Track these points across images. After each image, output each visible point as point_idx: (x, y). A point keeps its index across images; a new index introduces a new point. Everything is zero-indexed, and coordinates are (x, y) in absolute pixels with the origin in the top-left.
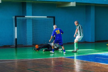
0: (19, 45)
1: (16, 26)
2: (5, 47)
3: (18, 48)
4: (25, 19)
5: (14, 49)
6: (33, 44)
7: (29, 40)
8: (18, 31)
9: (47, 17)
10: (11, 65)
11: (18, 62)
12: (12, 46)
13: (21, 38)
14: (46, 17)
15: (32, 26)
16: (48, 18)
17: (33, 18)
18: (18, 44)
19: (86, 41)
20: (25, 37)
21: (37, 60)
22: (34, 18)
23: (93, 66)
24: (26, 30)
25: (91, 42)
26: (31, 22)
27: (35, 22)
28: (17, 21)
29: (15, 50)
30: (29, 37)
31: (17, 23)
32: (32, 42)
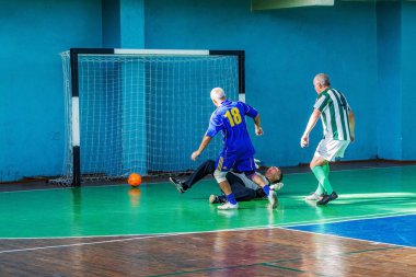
0: (91, 175)
1: (75, 92)
2: (28, 182)
3: (84, 190)
4: (113, 61)
5: (68, 193)
6: (149, 172)
7: (134, 154)
8: (82, 113)
9: (212, 53)
10: (56, 261)
11: (83, 248)
12: (60, 180)
13: (96, 144)
14: (206, 52)
15: (147, 91)
16: (216, 58)
17: (147, 58)
18: (83, 170)
19: (381, 157)
20: (114, 139)
21: (169, 239)
22: (155, 57)
23: (409, 266)
24: (121, 111)
25: (400, 159)
26: (141, 75)
27: (159, 76)
28: (81, 69)
29: (72, 195)
30: (133, 141)
31: (81, 77)
32: (143, 160)
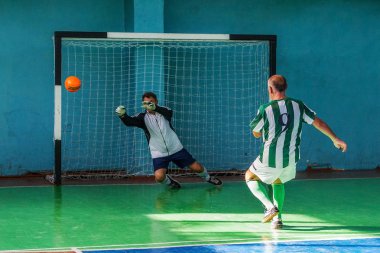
2: (33, 178)
14: (225, 37)
